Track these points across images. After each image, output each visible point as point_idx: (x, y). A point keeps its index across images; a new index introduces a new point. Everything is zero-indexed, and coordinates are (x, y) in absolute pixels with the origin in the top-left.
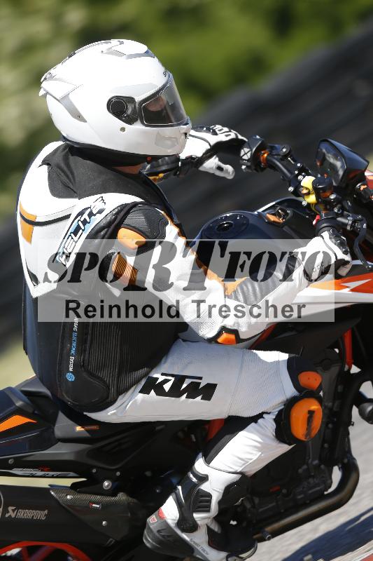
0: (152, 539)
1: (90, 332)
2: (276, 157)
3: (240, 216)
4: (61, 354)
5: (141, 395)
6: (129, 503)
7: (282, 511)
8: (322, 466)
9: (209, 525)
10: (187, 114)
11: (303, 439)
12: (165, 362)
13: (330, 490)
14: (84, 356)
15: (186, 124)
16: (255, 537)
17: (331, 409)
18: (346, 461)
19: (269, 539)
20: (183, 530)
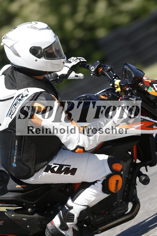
0: (49, 233)
1: (23, 146)
2: (105, 70)
3: (89, 96)
4: (10, 155)
5: (44, 173)
6: (39, 218)
7: (106, 221)
8: (124, 202)
9: (73, 227)
10: (65, 54)
11: (114, 192)
12: (55, 159)
13: (127, 212)
14: (20, 156)
15: (64, 58)
16: (94, 232)
17: (127, 178)
18: (134, 200)
19: (100, 233)
20: (62, 230)
